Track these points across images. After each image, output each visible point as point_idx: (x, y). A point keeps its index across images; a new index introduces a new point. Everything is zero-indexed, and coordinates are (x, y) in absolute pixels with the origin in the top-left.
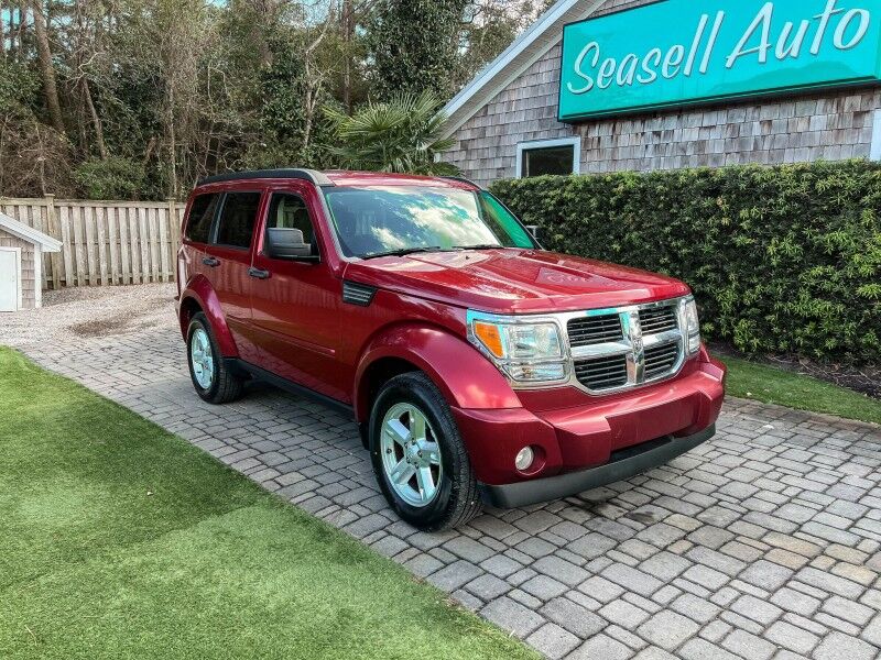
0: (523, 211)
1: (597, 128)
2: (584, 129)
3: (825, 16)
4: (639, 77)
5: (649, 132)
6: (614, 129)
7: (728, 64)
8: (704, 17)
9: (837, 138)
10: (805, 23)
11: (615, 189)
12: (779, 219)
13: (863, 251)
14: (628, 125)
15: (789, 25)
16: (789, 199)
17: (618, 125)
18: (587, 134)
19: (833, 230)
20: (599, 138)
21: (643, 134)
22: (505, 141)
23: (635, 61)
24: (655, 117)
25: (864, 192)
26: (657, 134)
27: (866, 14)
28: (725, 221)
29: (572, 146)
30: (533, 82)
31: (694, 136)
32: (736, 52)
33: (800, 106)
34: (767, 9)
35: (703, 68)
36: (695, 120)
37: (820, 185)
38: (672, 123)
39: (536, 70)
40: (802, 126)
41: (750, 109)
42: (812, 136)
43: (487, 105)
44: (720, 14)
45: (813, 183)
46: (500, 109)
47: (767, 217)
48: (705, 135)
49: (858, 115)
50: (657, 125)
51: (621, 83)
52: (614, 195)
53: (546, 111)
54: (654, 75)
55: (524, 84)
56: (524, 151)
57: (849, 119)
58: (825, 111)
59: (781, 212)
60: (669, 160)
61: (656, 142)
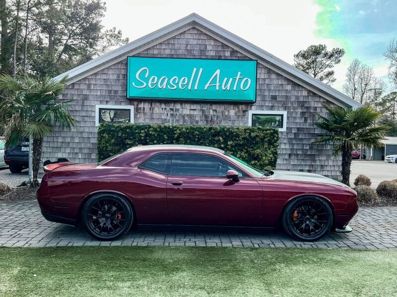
0: (126, 139)
1: (143, 103)
2: (136, 103)
3: (238, 78)
4: (169, 86)
5: (168, 108)
6: (151, 105)
7: (206, 88)
8: (195, 69)
9: (238, 119)
10: (231, 79)
11: (175, 132)
12: (240, 145)
13: (266, 155)
14: (158, 104)
15: (226, 79)
16: (243, 138)
17: (153, 104)
18: (137, 105)
19: (257, 149)
20: (144, 108)
21: (165, 109)
22: (87, 103)
23: (166, 80)
24: (171, 103)
25: (264, 138)
26: (172, 110)
27: (249, 80)
28: (222, 146)
29: (129, 110)
30: (104, 77)
31: (188, 112)
32: (208, 85)
33: (226, 106)
34: (218, 72)
35: (196, 88)
36: (188, 106)
37: (253, 134)
38: (178, 106)
39: (106, 71)
40: (226, 113)
41: (209, 105)
42: (230, 117)
43: (73, 84)
44: (201, 69)
45: (250, 134)
46: (82, 87)
47: (236, 144)
48: (192, 112)
49: (244, 111)
50: (172, 106)
51: (161, 87)
52: (175, 134)
53: (113, 92)
54: (176, 87)
55: (99, 77)
56: (100, 110)
57: (241, 112)
58: (234, 109)
59: (241, 143)
60: (178, 121)
61: (172, 112)
